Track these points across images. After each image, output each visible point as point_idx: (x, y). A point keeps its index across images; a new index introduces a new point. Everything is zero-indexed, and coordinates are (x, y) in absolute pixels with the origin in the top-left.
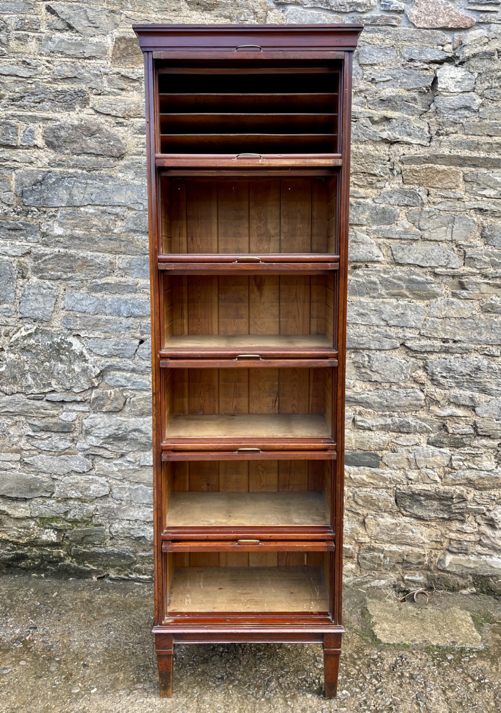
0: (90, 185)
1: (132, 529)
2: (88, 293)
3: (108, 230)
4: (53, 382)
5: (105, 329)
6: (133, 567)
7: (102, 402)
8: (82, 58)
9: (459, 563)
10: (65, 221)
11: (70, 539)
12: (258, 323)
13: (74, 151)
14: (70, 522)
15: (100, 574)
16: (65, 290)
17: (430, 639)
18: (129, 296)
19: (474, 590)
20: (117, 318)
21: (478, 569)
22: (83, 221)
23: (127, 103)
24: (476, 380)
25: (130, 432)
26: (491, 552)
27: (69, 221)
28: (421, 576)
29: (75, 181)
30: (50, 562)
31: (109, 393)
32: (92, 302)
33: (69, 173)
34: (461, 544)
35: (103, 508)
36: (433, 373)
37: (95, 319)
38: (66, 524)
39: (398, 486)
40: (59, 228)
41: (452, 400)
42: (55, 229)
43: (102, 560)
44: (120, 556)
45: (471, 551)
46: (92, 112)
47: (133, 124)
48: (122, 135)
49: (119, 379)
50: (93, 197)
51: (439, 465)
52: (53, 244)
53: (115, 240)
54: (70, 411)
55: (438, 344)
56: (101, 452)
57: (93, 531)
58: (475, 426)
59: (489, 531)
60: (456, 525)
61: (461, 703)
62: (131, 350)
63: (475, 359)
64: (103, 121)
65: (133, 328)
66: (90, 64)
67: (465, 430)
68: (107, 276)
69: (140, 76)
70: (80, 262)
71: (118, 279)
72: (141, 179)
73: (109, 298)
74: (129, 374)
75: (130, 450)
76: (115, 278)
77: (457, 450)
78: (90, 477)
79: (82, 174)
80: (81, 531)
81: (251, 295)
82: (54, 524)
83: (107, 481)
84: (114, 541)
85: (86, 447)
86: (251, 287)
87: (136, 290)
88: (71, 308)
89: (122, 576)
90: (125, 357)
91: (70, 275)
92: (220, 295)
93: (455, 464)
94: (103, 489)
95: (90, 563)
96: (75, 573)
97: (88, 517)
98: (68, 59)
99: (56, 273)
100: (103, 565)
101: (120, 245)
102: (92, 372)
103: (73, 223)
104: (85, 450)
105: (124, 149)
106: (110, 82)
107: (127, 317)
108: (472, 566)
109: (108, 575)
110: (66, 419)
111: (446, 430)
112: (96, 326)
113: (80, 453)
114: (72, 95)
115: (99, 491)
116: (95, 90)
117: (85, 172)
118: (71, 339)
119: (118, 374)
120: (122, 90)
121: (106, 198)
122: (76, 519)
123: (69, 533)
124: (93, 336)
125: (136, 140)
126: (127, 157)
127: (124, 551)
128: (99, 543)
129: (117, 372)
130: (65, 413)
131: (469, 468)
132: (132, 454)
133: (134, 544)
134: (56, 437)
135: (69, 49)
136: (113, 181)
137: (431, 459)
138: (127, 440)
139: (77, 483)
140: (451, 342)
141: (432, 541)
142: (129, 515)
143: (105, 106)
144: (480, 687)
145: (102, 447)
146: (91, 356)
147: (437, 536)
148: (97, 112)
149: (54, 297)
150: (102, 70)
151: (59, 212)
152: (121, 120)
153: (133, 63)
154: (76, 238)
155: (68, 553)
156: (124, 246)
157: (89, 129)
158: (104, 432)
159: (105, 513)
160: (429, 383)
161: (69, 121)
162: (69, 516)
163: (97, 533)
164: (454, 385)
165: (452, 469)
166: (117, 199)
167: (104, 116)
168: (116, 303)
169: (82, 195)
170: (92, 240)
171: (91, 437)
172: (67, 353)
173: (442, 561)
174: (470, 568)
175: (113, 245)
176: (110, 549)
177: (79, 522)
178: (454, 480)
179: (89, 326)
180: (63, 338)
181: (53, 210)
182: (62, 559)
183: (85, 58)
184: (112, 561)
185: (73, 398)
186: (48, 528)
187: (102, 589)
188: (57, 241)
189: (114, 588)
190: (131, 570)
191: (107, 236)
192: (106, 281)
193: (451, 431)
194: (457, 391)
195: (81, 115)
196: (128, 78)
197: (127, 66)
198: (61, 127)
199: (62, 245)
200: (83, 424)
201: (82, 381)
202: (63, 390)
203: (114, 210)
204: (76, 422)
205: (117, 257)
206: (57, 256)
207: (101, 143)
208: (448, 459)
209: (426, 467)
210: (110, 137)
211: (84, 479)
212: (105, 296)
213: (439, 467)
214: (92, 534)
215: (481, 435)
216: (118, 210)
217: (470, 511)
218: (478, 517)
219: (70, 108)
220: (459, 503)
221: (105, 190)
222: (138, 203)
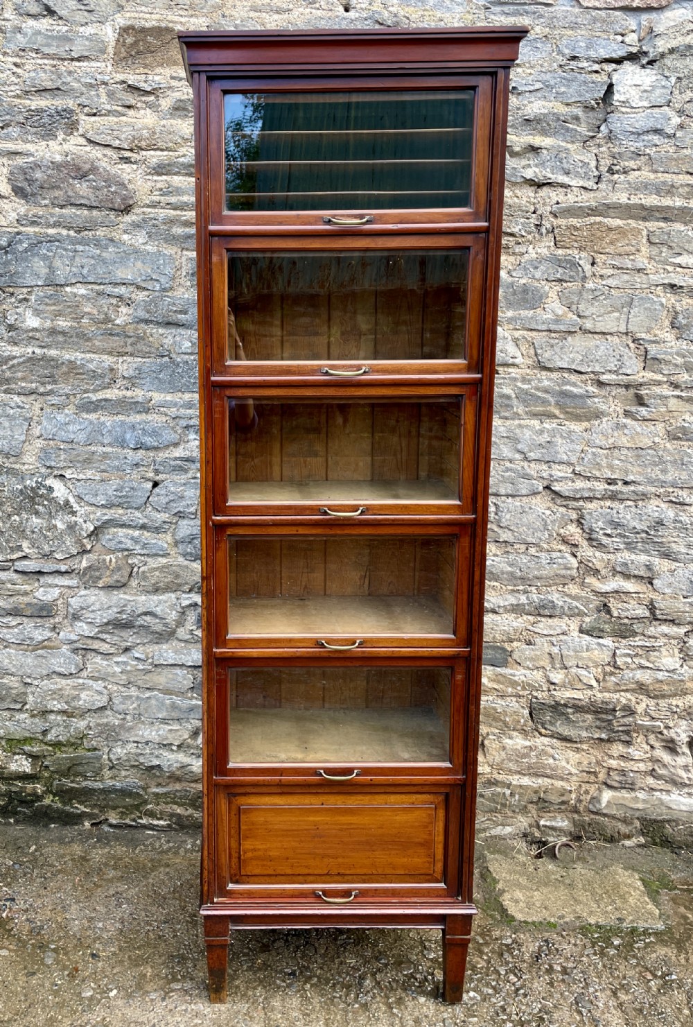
0: (81, 253)
1: (141, 754)
2: (77, 414)
3: (108, 320)
4: (25, 544)
5: (102, 467)
6: (143, 809)
7: (97, 574)
8: (69, 59)
9: (621, 802)
10: (41, 307)
11: (51, 769)
12: (340, 463)
13: (56, 202)
14: (50, 745)
15: (95, 819)
16: (42, 409)
17: (585, 914)
18: (139, 418)
19: (642, 840)
20: (119, 450)
21: (649, 811)
22: (69, 307)
23: (136, 128)
24: (656, 540)
25: (139, 616)
26: (669, 787)
27: (48, 308)
28: (564, 821)
29: (58, 247)
30: (23, 802)
31: (108, 560)
32: (82, 427)
33: (48, 236)
34: (624, 775)
35: (98, 725)
36: (591, 530)
37: (86, 452)
38: (45, 747)
39: (535, 694)
40: (33, 318)
41: (618, 569)
42: (27, 319)
43: (98, 799)
44: (124, 793)
45: (639, 785)
46: (83, 141)
47: (145, 160)
48: (128, 177)
49: (123, 539)
50: (85, 271)
51: (596, 662)
52: (25, 342)
53: (118, 335)
54: (50, 586)
55: (601, 486)
56: (96, 645)
57: (85, 758)
58: (652, 607)
59: (666, 757)
60: (618, 749)
61: (641, 1011)
62: (141, 497)
63: (655, 508)
64: (100, 156)
65: (143, 465)
66: (80, 67)
67: (637, 612)
68: (105, 388)
69: (157, 86)
70: (65, 369)
71: (120, 393)
72: (156, 243)
73: (108, 420)
74: (138, 532)
75: (138, 641)
76: (116, 391)
77: (623, 641)
78: (81, 681)
79: (68, 236)
80: (67, 759)
81: (331, 423)
82: (27, 748)
83: (106, 687)
84: (114, 771)
85: (75, 638)
86: (330, 410)
87: (149, 409)
88: (51, 437)
89: (128, 821)
90: (132, 508)
91: (49, 387)
93: (620, 662)
94: (99, 698)
95: (81, 803)
96: (58, 818)
97: (76, 738)
98: (46, 61)
99: (29, 385)
100: (99, 805)
101: (126, 343)
102: (82, 529)
103: (54, 310)
104: (72, 642)
105: (132, 197)
106: (111, 95)
107: (134, 449)
108: (640, 806)
109: (107, 820)
110: (44, 598)
111: (609, 612)
112: (88, 462)
113: (65, 647)
114: (53, 116)
115: (94, 701)
116: (87, 108)
117: (72, 233)
118: (50, 482)
119: (121, 532)
120: (129, 107)
121: (104, 273)
122: (59, 741)
123: (50, 761)
124: (84, 477)
125: (149, 184)
126: (136, 210)
127: (130, 786)
128: (93, 775)
129: (120, 530)
130: (42, 589)
131: (642, 667)
132: (141, 648)
133: (144, 776)
134: (29, 624)
135: (48, 45)
136: (114, 246)
137: (585, 655)
138: (134, 627)
139: (60, 689)
140: (620, 483)
141: (583, 771)
142: (137, 735)
143: (103, 133)
144: (666, 986)
145: (97, 638)
146: (81, 507)
147: (590, 764)
148: (90, 141)
149: (26, 420)
150: (99, 77)
151: (34, 293)
152: (127, 154)
153: (145, 66)
154: (60, 332)
155: (48, 789)
156: (131, 345)
157: (79, 169)
158: (101, 616)
159: (102, 733)
160: (585, 543)
161: (47, 156)
162: (49, 737)
163: (91, 761)
164: (622, 546)
165: (615, 668)
166: (122, 273)
167: (101, 148)
168: (118, 429)
169: (68, 268)
170: (83, 336)
171: (80, 624)
172: (46, 503)
173: (597, 800)
174: (638, 809)
175: (116, 342)
176: (110, 783)
177: (64, 745)
178: (618, 684)
179: (78, 462)
180: (40, 480)
181: (25, 290)
182: (39, 798)
183: (72, 60)
184: (112, 800)
185: (55, 567)
186: (19, 754)
187: (99, 841)
188: (31, 338)
189: (117, 839)
190: (141, 813)
191: (105, 329)
192: (104, 397)
193: (615, 614)
194: (626, 556)
195: (66, 147)
196: (138, 89)
197: (137, 71)
198: (37, 166)
199: (37, 343)
200: (68, 605)
201: (68, 543)
202: (40, 556)
203: (116, 290)
204: (59, 602)
205: (121, 360)
206: (30, 359)
207: (96, 189)
208: (611, 654)
209: (577, 666)
210: (110, 180)
211: (71, 684)
212: (102, 419)
213: (596, 667)
214: (84, 762)
215: (660, 620)
216: (122, 290)
217: (639, 728)
218: (652, 737)
219: (48, 135)
220: (623, 717)
221: (103, 260)
222: (152, 279)
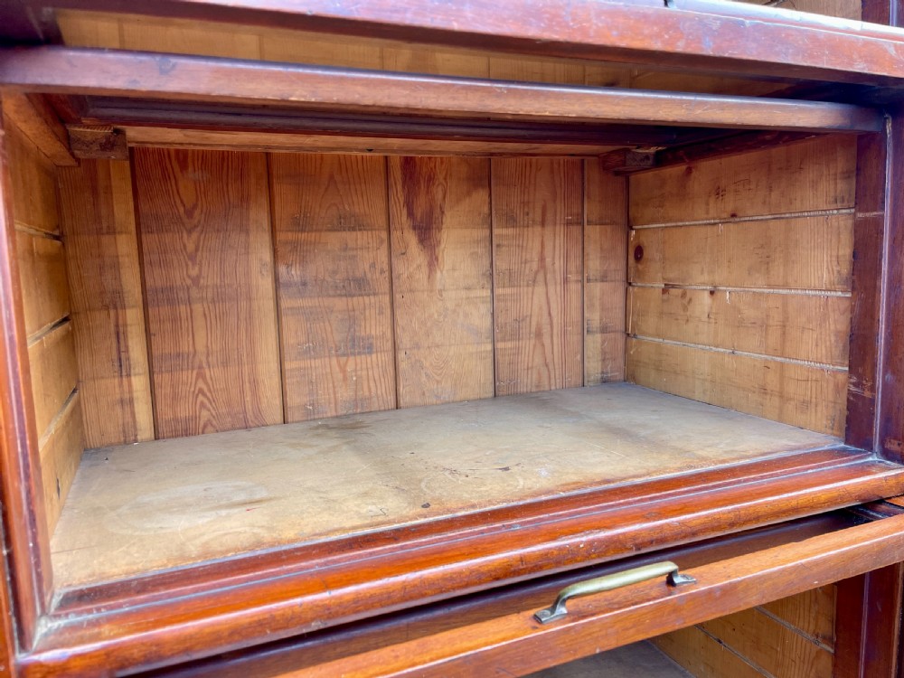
12: (426, 364)
81: (400, 267)
86: (396, 234)
92: (282, 269)
